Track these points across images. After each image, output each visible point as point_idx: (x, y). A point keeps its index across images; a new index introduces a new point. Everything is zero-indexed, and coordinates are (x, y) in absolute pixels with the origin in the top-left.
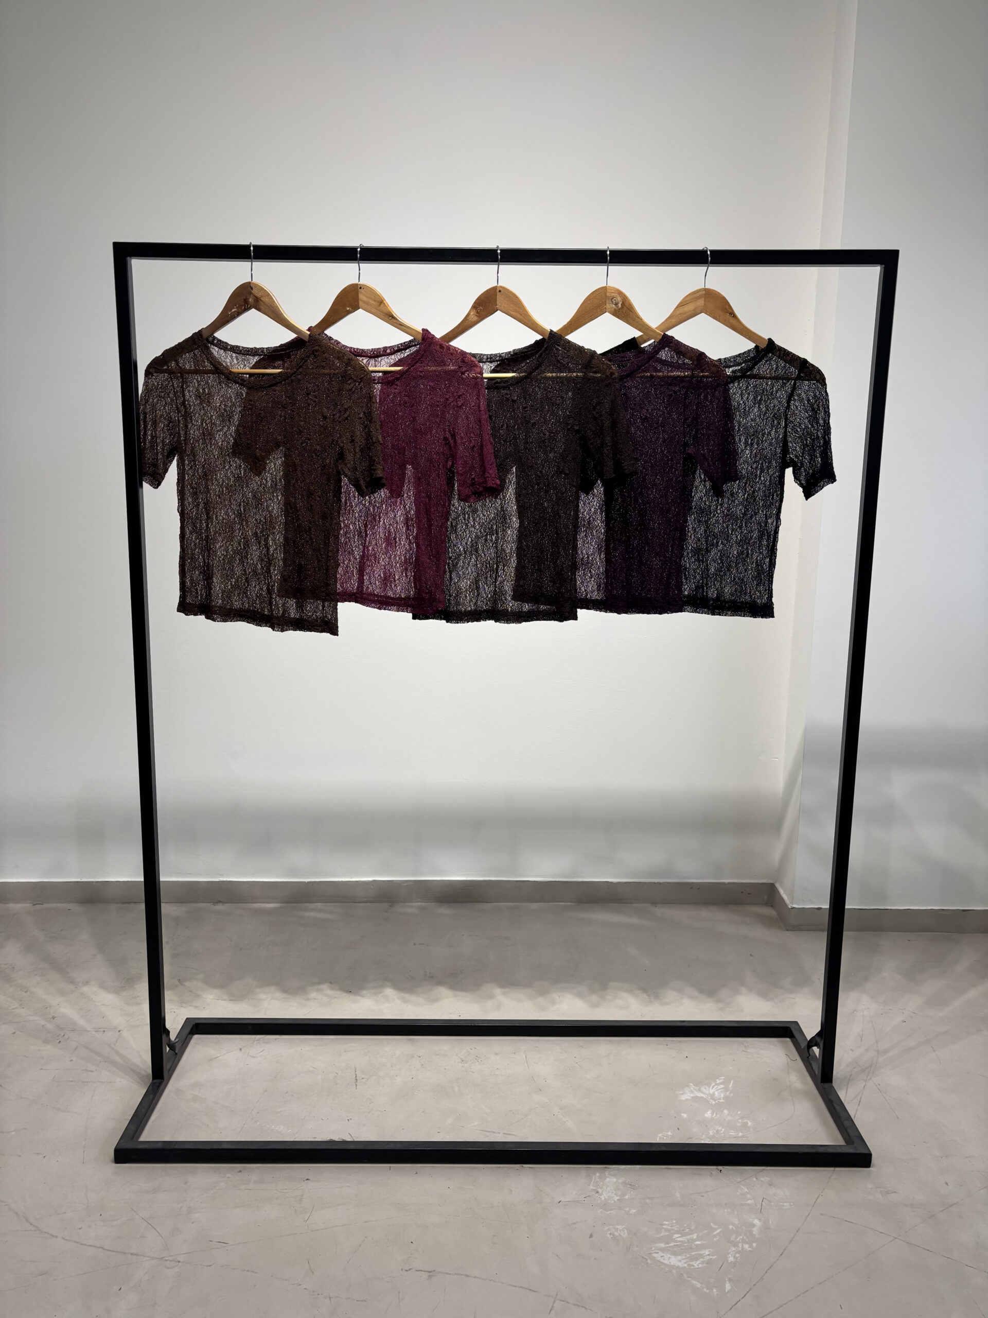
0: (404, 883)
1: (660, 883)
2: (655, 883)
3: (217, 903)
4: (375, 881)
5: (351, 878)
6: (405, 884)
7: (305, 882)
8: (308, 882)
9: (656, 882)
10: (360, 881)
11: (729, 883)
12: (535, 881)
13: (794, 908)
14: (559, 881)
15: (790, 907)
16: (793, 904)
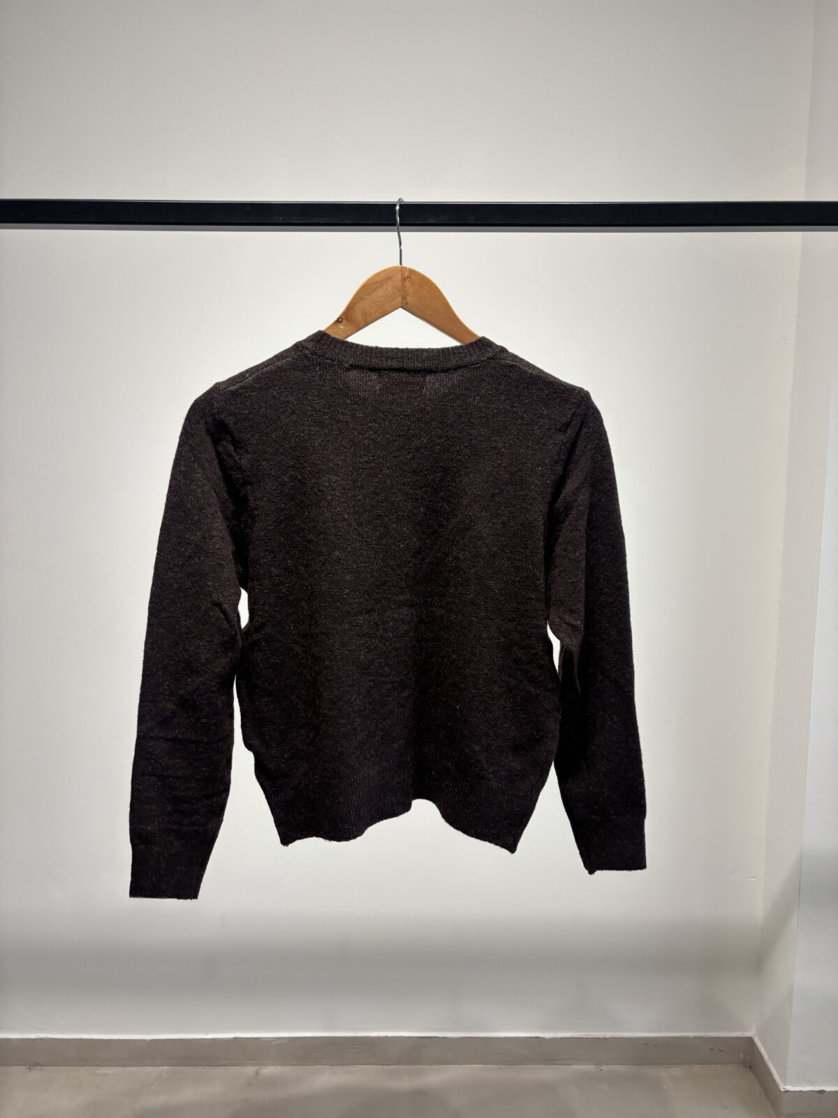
0: (273, 1041)
1: (605, 1039)
2: (599, 1038)
3: (35, 1066)
4: (236, 1038)
6: (277, 1042)
7: (145, 1040)
8: (151, 1041)
11: (695, 1038)
13: (788, 1091)
15: (783, 1090)
16: (785, 1085)
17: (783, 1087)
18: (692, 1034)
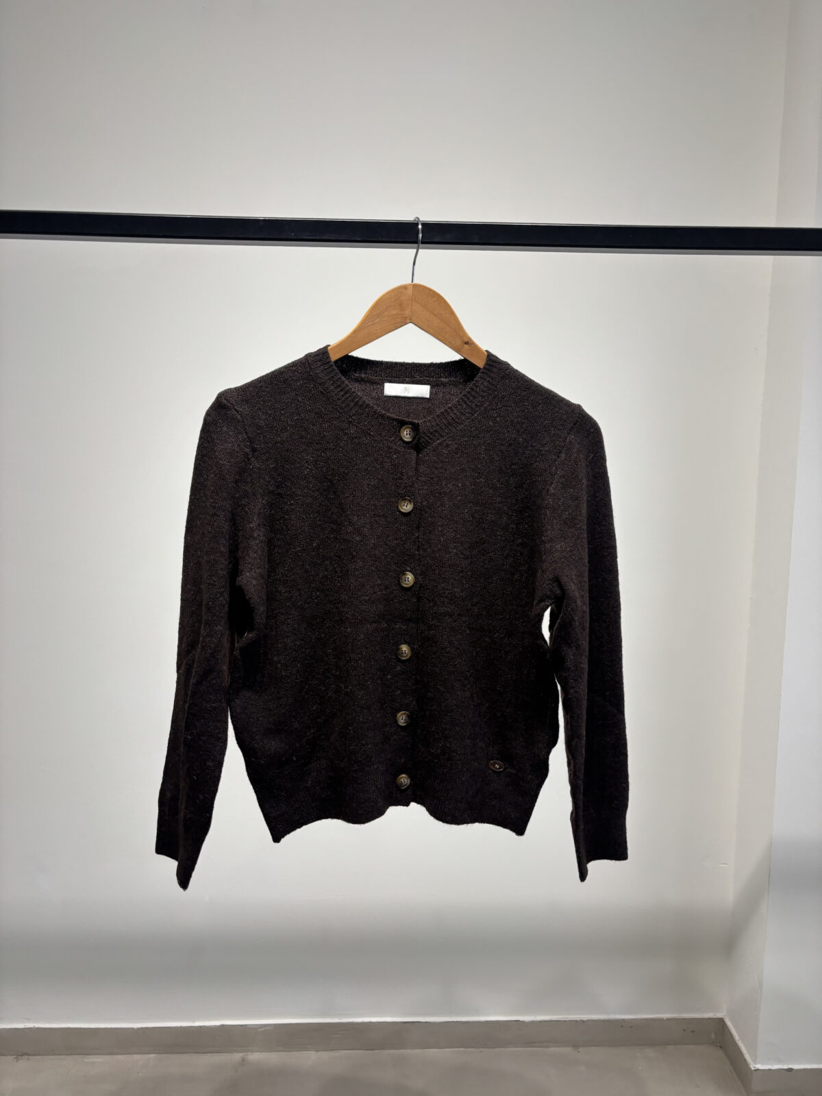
0: (260, 1028)
1: (583, 1021)
2: (576, 1021)
3: (22, 1055)
4: (223, 1025)
5: (194, 1022)
6: (263, 1029)
7: (132, 1029)
8: (139, 1029)
9: (578, 1019)
10: (204, 1026)
11: (668, 1020)
12: (427, 1022)
13: (758, 1069)
14: (457, 1022)
15: (753, 1069)
16: (755, 1064)
17: (753, 1066)
18: (665, 1016)
